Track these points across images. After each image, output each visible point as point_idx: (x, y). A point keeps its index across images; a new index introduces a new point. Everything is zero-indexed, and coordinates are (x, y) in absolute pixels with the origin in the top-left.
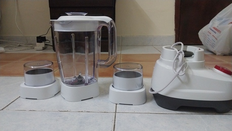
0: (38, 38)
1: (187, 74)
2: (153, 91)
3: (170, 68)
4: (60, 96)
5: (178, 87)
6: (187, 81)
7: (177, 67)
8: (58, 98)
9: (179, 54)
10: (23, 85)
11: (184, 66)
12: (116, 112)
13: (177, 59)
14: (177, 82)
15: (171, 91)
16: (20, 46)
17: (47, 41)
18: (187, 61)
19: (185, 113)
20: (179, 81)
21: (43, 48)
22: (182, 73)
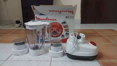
1: (78, 46)
2: (66, 52)
3: (72, 43)
4: (29, 53)
5: (75, 51)
6: (78, 49)
7: (74, 43)
8: (28, 55)
9: (75, 39)
10: (13, 49)
11: (77, 43)
12: (51, 61)
13: (74, 40)
14: (74, 49)
15: (72, 53)
16: (7, 24)
17: (20, 23)
18: (78, 41)
19: (78, 61)
20: (75, 49)
22: (76, 46)
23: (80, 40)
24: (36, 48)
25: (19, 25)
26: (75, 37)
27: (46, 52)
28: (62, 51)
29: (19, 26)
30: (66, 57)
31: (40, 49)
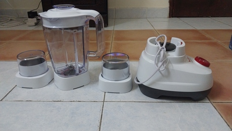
0: (29, 13)
1: (167, 69)
2: (138, 81)
3: (152, 62)
4: (53, 84)
5: (159, 80)
6: (167, 75)
7: (158, 61)
8: (52, 86)
9: (161, 50)
10: (18, 75)
11: (165, 61)
12: (104, 102)
13: (159, 54)
14: (158, 75)
15: (153, 83)
16: (11, 20)
18: (169, 55)
20: (160, 74)
21: (35, 23)
22: (162, 68)
23: (173, 55)
24: (70, 72)
25: (34, 20)
26: (160, 48)
27: (94, 80)
28: (129, 80)
29: (36, 24)
30: (137, 92)
31: (78, 74)
